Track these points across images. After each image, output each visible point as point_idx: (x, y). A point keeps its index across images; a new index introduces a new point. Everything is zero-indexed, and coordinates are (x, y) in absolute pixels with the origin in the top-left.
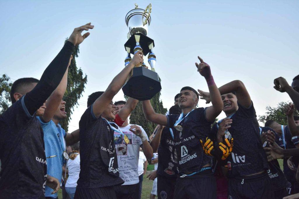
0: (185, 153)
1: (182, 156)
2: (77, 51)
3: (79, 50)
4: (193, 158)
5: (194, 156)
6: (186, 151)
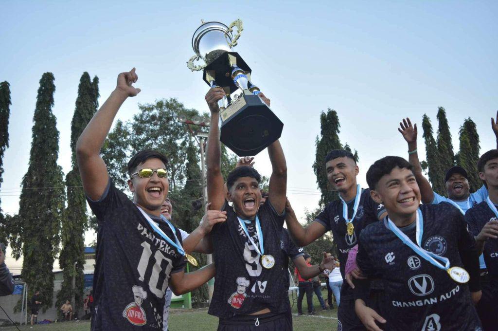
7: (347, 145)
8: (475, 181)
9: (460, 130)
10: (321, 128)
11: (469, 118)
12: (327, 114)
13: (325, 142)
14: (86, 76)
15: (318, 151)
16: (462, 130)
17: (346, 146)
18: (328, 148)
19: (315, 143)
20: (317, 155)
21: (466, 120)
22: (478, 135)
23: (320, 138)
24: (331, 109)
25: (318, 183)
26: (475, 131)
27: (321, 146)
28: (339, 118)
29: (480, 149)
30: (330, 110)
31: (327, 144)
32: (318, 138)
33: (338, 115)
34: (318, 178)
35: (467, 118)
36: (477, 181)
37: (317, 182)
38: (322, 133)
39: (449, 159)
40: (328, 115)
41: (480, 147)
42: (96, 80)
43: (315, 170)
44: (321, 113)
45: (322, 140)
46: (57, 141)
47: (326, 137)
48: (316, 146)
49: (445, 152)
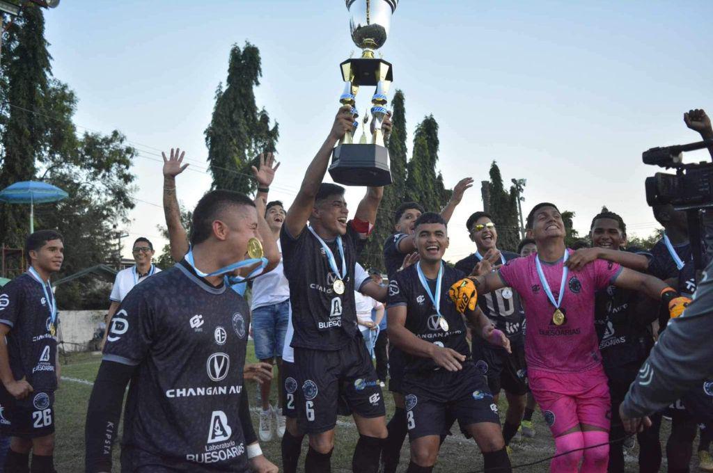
2: (257, 73)
7: (264, 111)
8: (426, 203)
9: (416, 128)
10: (229, 71)
11: (431, 115)
12: (242, 50)
13: (231, 96)
15: (217, 108)
16: (419, 129)
17: (262, 112)
18: (235, 106)
19: (215, 95)
20: (216, 115)
21: (426, 117)
22: (438, 141)
23: (225, 88)
24: (252, 44)
25: (209, 162)
26: (436, 134)
27: (224, 102)
28: (262, 61)
29: (437, 161)
30: (248, 44)
31: (234, 99)
32: (220, 87)
33: (261, 55)
34: (211, 152)
35: (428, 115)
36: (428, 202)
37: (208, 159)
38: (230, 80)
39: (401, 165)
40: (244, 52)
41: (437, 158)
43: (207, 139)
44: (233, 47)
45: (227, 91)
47: (235, 88)
48: (216, 100)
49: (398, 154)
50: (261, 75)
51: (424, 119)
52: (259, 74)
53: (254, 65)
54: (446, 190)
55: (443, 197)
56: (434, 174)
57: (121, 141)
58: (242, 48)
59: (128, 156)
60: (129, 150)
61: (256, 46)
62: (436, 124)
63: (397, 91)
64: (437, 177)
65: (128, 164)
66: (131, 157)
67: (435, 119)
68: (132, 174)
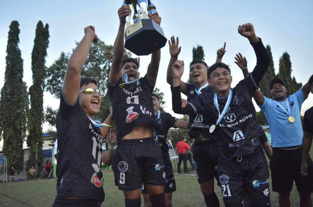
0: (199, 119)
1: (195, 121)
2: (203, 56)
3: (204, 54)
4: (205, 128)
5: (207, 127)
6: (200, 119)
10: (193, 57)
11: (286, 52)
12: (196, 48)
14: (40, 24)
16: (281, 59)
21: (284, 53)
22: (291, 63)
26: (289, 60)
30: (198, 46)
33: (203, 49)
35: (285, 52)
41: (292, 70)
42: (47, 26)
44: (193, 48)
46: (21, 66)
49: (270, 73)
50: (205, 56)
51: (283, 54)
52: (204, 56)
53: (201, 53)
54: (298, 84)
55: (296, 87)
56: (291, 78)
57: (159, 91)
58: (196, 47)
59: (162, 95)
60: (162, 94)
61: (201, 46)
62: (288, 55)
63: (267, 45)
64: (292, 79)
65: (162, 98)
66: (163, 96)
67: (288, 53)
68: (164, 101)
